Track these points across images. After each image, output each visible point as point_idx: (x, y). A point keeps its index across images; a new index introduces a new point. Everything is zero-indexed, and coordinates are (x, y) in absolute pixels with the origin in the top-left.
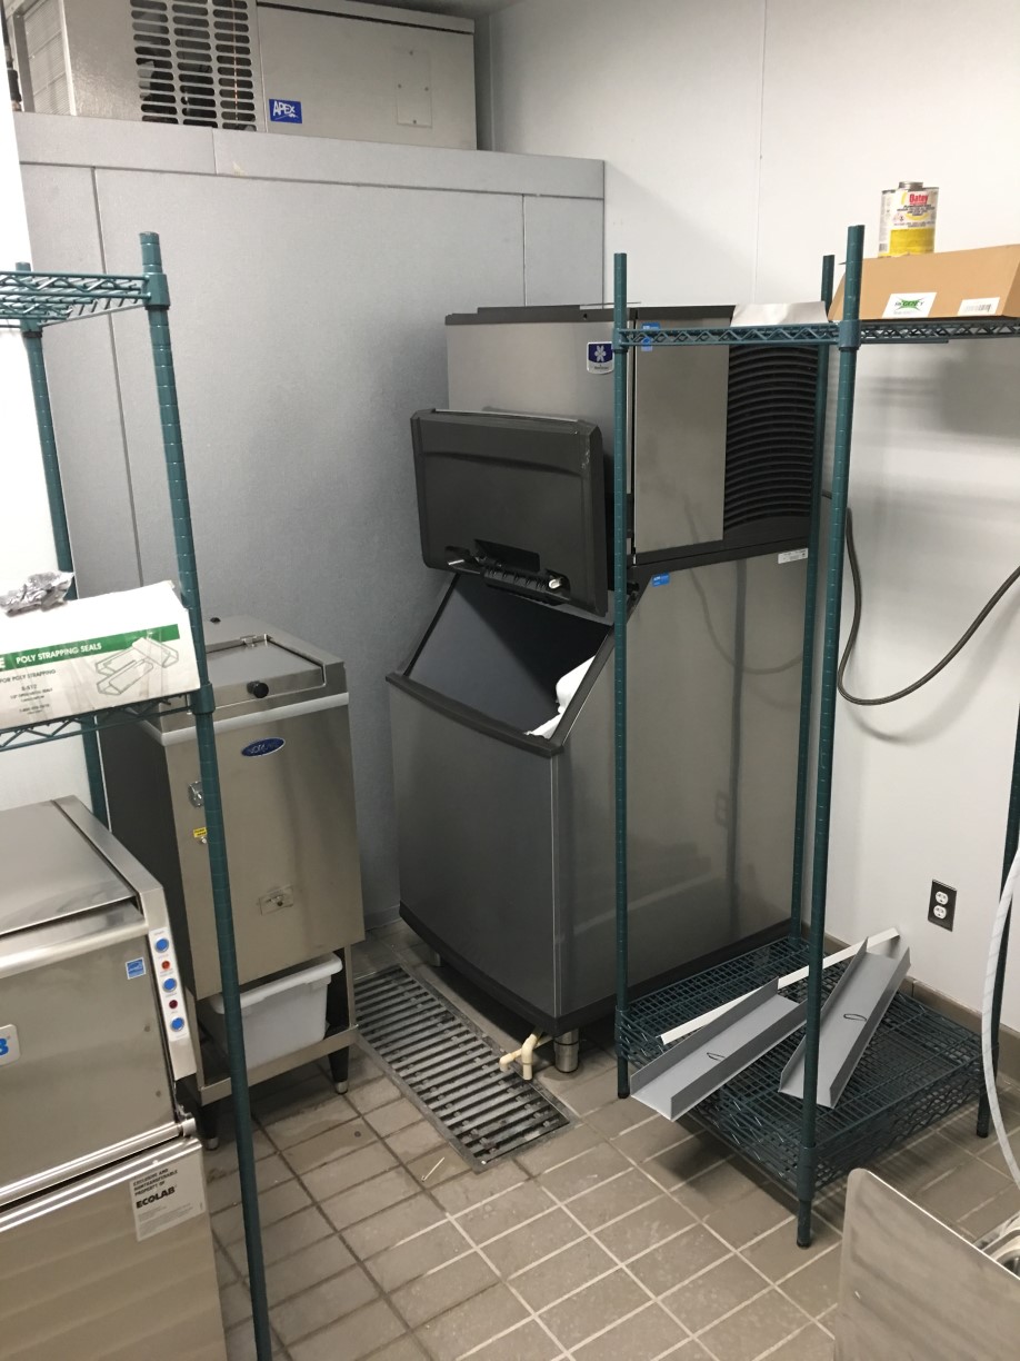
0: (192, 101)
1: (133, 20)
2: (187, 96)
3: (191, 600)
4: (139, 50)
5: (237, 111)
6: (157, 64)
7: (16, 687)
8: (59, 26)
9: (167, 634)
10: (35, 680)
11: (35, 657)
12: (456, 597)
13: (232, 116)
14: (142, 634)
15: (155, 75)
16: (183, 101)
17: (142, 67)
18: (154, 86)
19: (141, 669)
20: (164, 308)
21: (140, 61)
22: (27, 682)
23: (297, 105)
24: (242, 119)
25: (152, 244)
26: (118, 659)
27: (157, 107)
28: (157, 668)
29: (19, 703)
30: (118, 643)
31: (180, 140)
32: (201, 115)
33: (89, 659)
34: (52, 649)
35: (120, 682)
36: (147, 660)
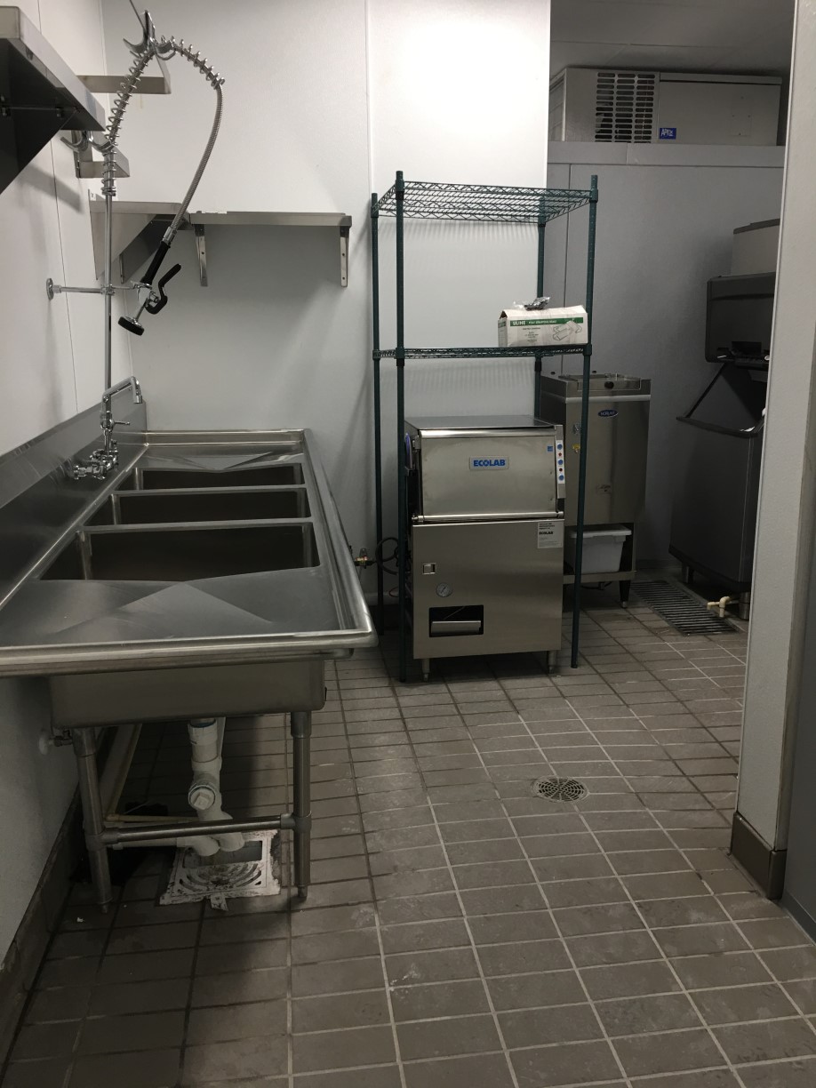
0: (621, 132)
1: (597, 95)
2: (618, 129)
3: (589, 309)
4: (598, 109)
5: (642, 135)
6: (605, 115)
7: (527, 332)
8: (562, 100)
9: (579, 320)
10: (534, 331)
11: (534, 322)
12: (721, 378)
13: (640, 138)
14: (570, 319)
15: (604, 120)
16: (616, 132)
17: (598, 117)
18: (602, 126)
19: (568, 332)
20: (596, 201)
21: (597, 114)
22: (531, 331)
23: (674, 130)
24: (645, 138)
25: (595, 180)
26: (561, 327)
27: (603, 135)
28: (574, 332)
29: (527, 338)
30: (562, 321)
31: (612, 149)
32: (624, 137)
33: (552, 326)
34: (540, 320)
35: (561, 336)
36: (571, 329)
